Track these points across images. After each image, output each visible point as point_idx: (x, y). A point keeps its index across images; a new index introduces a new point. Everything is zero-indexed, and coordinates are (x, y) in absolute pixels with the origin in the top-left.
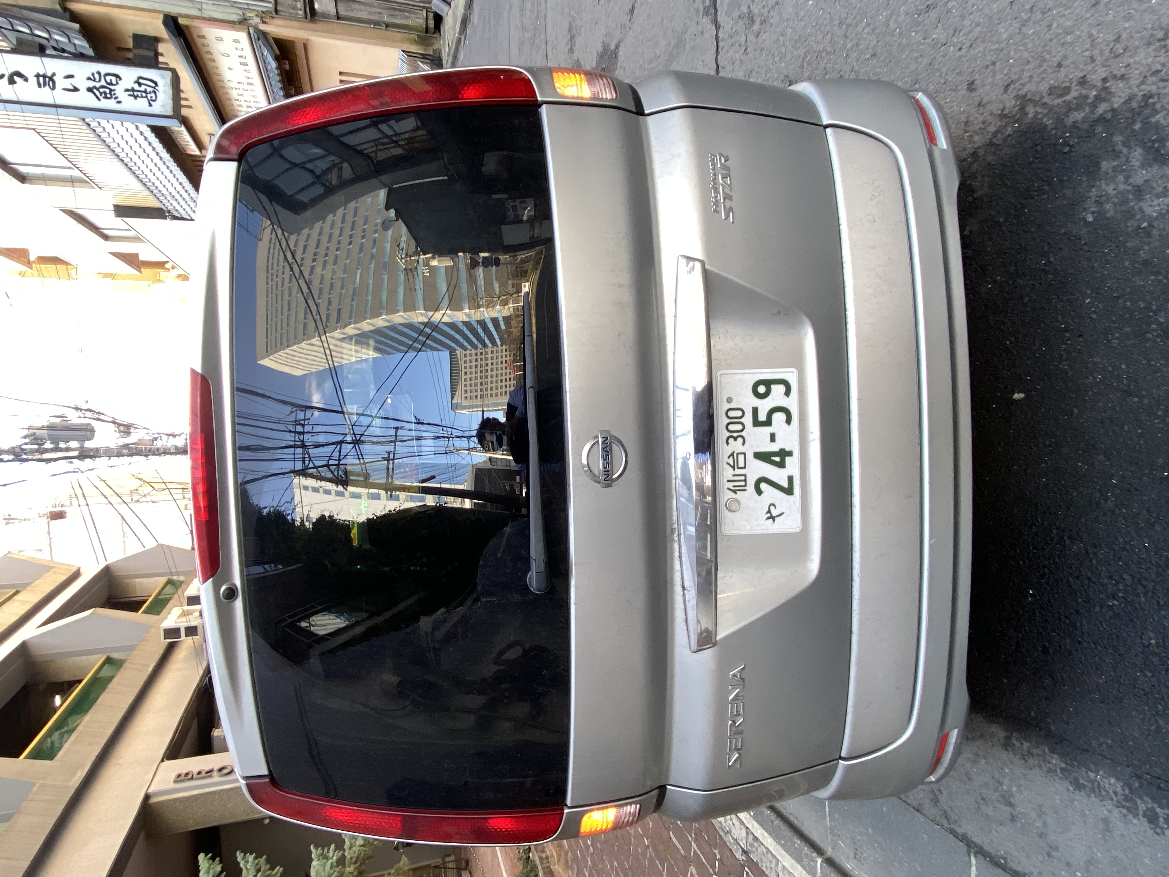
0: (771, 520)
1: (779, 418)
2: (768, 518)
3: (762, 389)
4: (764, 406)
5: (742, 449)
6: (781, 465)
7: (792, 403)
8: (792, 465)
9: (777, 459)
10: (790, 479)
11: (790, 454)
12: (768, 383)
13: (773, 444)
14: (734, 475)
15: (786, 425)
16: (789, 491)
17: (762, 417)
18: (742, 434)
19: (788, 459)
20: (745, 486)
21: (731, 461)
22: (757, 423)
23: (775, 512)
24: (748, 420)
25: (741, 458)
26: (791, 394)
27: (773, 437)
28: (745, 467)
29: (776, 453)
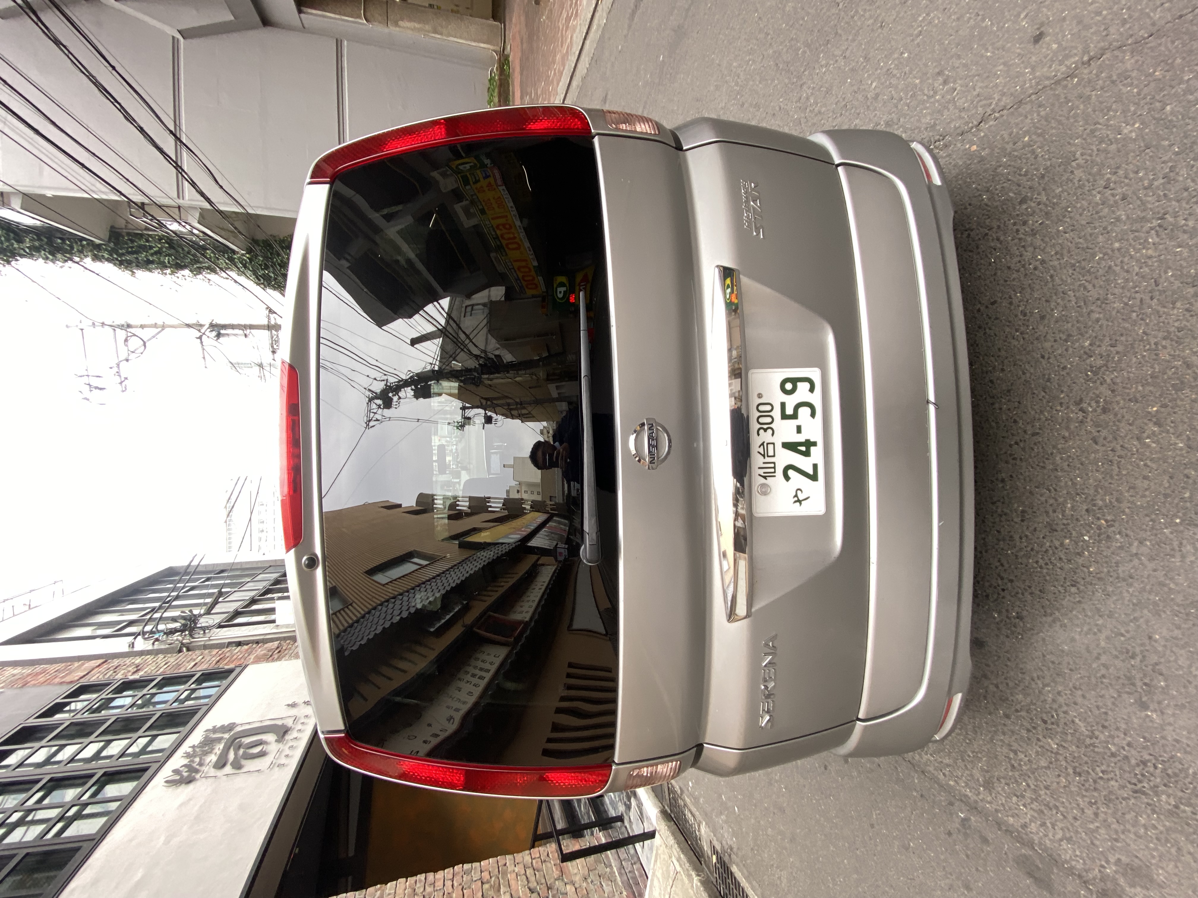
0: (798, 504)
1: (804, 412)
2: (795, 502)
3: (789, 386)
4: (791, 402)
5: (771, 440)
6: (807, 454)
7: (816, 399)
8: (817, 453)
9: (803, 449)
10: (815, 466)
11: (814, 444)
12: (794, 381)
13: (799, 435)
14: (765, 463)
15: (811, 418)
16: (814, 477)
17: (789, 411)
18: (771, 425)
19: (813, 449)
20: (774, 472)
21: (762, 450)
22: (784, 416)
23: (801, 497)
24: (777, 413)
25: (771, 447)
26: (815, 391)
27: (799, 429)
28: (774, 456)
29: (801, 444)
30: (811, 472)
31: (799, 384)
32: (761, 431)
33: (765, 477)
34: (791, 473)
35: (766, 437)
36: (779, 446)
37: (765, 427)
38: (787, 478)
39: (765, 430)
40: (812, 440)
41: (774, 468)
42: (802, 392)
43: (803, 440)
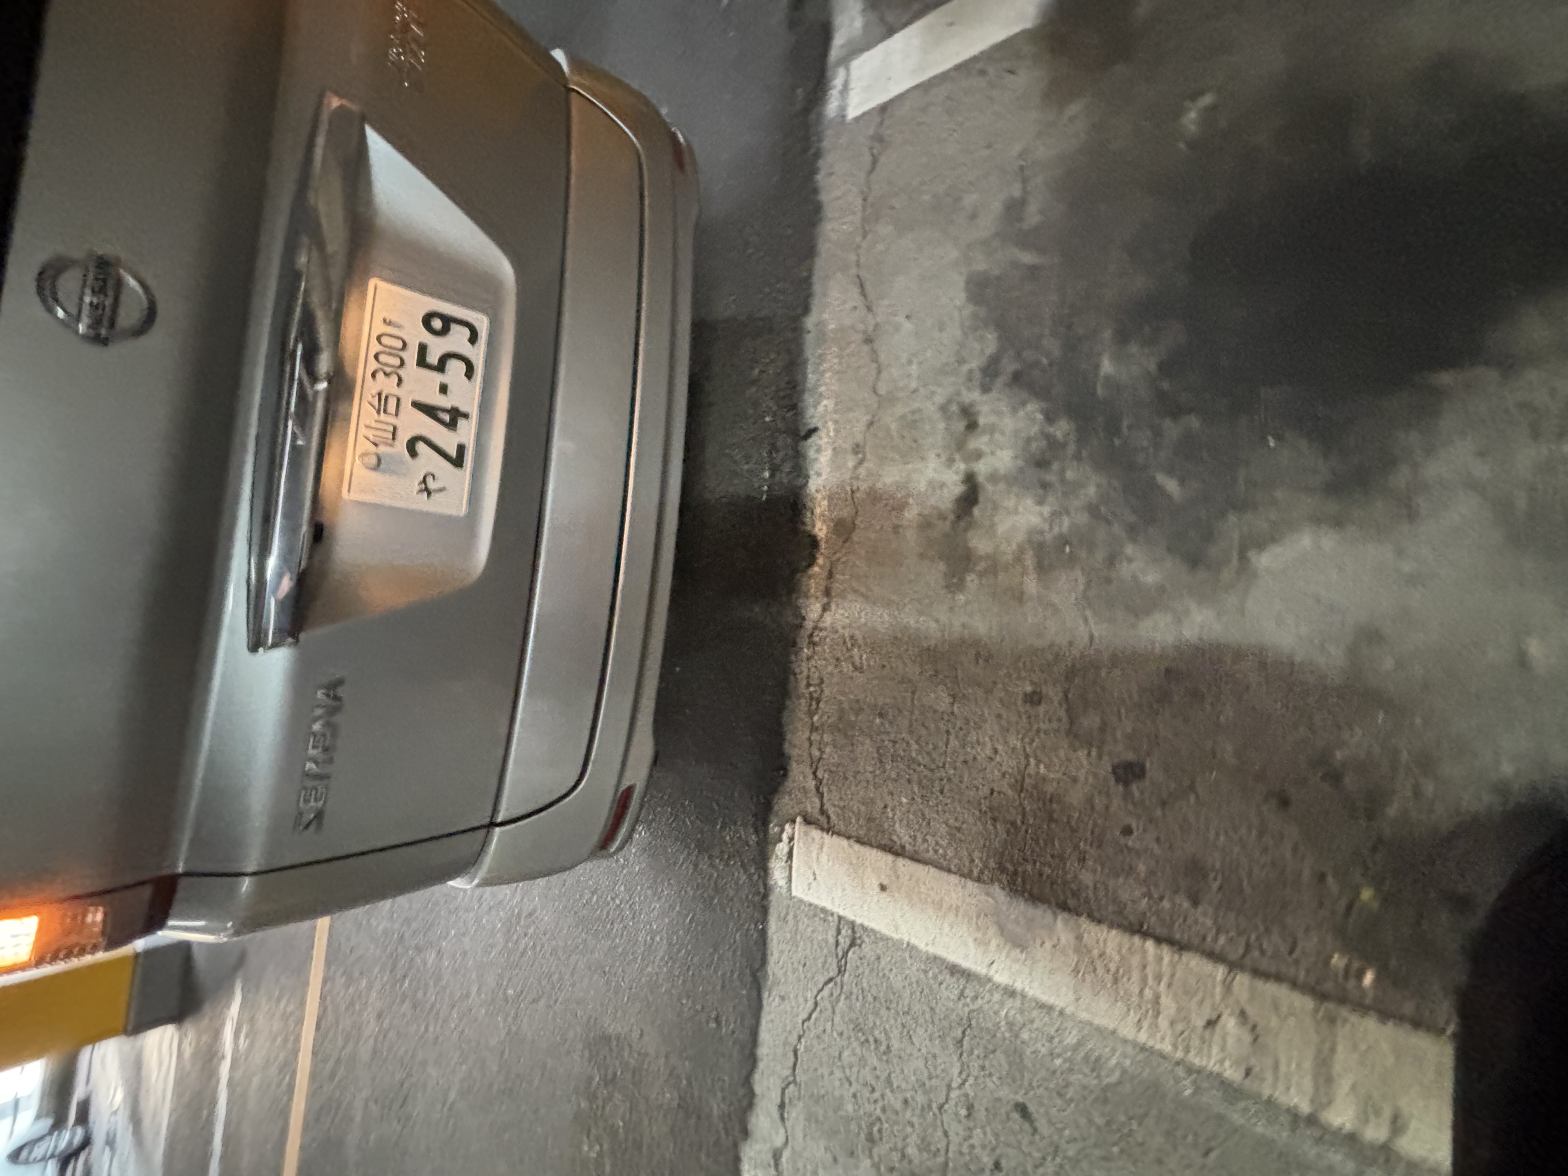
0: (425, 494)
1: (456, 368)
2: (421, 491)
3: (437, 324)
4: (437, 347)
5: (395, 391)
6: (452, 425)
7: (478, 354)
8: (467, 432)
9: (447, 418)
10: (461, 449)
11: (466, 416)
12: (448, 321)
13: (443, 397)
14: (376, 421)
15: (465, 379)
16: (458, 462)
17: (433, 358)
18: (401, 372)
19: (461, 422)
20: (394, 439)
21: (376, 402)
22: (422, 362)
23: (432, 485)
24: (411, 356)
25: (392, 403)
26: (477, 345)
27: (444, 389)
28: (397, 414)
29: (444, 410)
30: (453, 453)
31: (454, 327)
32: (380, 376)
33: (376, 445)
34: (421, 447)
35: (388, 385)
36: (406, 405)
37: (388, 370)
38: (413, 453)
39: (386, 374)
40: (463, 408)
41: (394, 434)
42: (457, 340)
43: (448, 406)
